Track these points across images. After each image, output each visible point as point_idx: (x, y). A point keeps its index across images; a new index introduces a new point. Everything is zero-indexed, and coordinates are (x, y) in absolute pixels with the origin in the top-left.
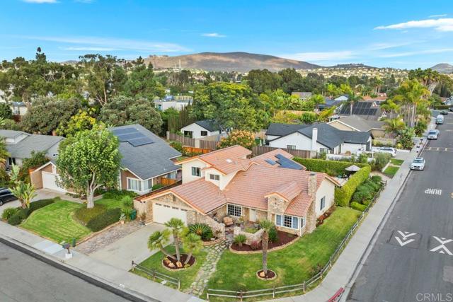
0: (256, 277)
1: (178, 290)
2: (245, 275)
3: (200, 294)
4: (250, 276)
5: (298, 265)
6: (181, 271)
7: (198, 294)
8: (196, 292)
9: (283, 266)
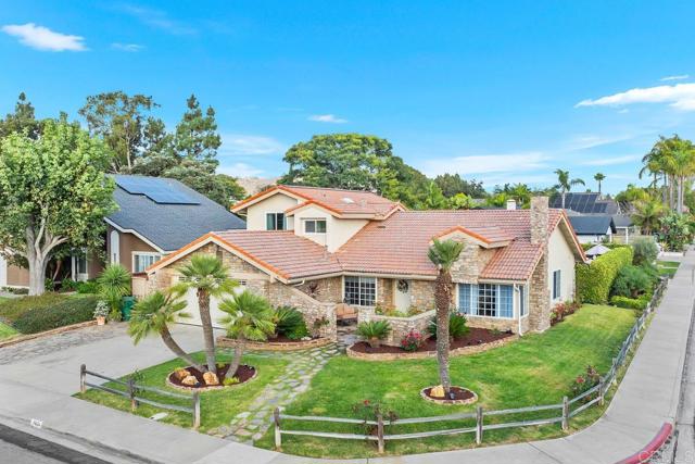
0: (420, 399)
1: (193, 430)
2: (388, 396)
3: (258, 436)
4: (404, 397)
5: (529, 378)
6: (214, 392)
7: (249, 438)
8: (248, 434)
9: (490, 379)
